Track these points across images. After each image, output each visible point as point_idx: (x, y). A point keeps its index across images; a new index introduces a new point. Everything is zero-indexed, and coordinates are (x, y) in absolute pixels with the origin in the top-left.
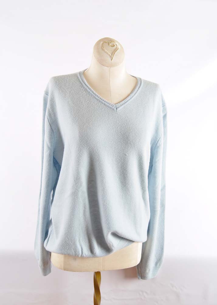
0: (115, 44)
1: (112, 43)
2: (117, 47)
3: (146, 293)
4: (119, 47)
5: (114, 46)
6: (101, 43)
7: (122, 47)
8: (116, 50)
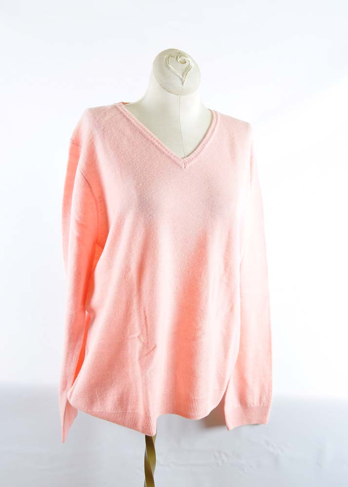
0: (186, 60)
1: (183, 58)
2: (189, 64)
3: (226, 454)
4: (192, 64)
5: (186, 62)
6: (166, 56)
7: (196, 65)
8: (188, 69)
